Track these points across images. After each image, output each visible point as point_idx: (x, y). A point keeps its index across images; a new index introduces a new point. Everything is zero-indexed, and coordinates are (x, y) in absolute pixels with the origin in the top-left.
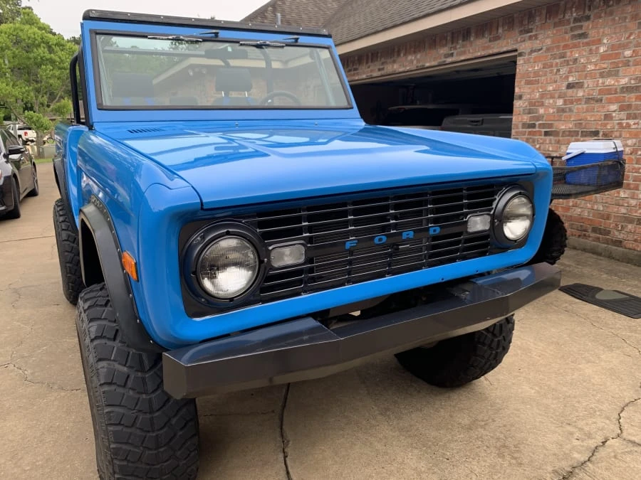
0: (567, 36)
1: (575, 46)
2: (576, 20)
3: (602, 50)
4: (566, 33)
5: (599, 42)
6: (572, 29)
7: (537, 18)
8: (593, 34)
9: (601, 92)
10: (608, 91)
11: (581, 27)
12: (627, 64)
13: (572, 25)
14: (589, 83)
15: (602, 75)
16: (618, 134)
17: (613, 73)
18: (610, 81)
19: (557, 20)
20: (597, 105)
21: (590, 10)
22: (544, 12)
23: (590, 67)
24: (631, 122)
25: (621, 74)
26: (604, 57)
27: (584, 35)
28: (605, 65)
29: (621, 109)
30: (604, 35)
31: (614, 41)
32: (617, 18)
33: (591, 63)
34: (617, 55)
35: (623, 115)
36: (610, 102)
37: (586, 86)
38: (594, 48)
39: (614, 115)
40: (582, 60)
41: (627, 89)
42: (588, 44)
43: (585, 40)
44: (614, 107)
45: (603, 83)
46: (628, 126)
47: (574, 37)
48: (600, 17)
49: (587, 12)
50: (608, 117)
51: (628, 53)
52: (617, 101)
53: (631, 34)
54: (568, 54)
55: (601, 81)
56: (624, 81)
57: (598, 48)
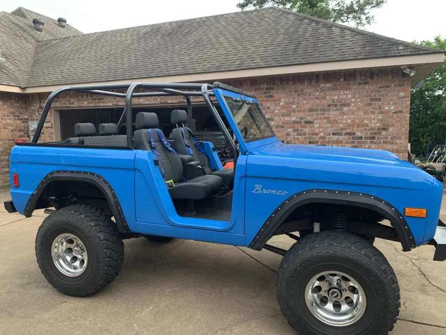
0: (263, 96)
1: (267, 101)
2: (266, 89)
3: (281, 104)
4: (262, 94)
5: (280, 100)
6: (265, 93)
7: (245, 85)
8: (276, 96)
9: (283, 123)
10: (287, 123)
11: (270, 93)
12: (294, 111)
13: (265, 91)
14: (276, 118)
15: (283, 115)
16: (294, 142)
17: (288, 115)
18: (287, 118)
19: (256, 87)
20: (281, 129)
21: (273, 85)
22: (249, 83)
23: (276, 111)
24: (299, 137)
25: (292, 115)
26: (283, 107)
27: (271, 96)
28: (284, 111)
29: (294, 131)
30: (282, 97)
31: (287, 101)
32: (287, 91)
33: (276, 109)
34: (289, 107)
35: (295, 133)
36: (288, 128)
37: (275, 120)
38: (277, 102)
39: (291, 133)
40: (272, 108)
41: (295, 122)
42: (274, 101)
43: (272, 99)
44: (290, 130)
45: (284, 119)
46: (298, 139)
47: (266, 97)
48: (279, 89)
49: (272, 86)
50: (288, 134)
51: (294, 106)
52: (291, 127)
53: (295, 99)
54: (264, 104)
55: (282, 118)
56: (294, 119)
57: (279, 103)
